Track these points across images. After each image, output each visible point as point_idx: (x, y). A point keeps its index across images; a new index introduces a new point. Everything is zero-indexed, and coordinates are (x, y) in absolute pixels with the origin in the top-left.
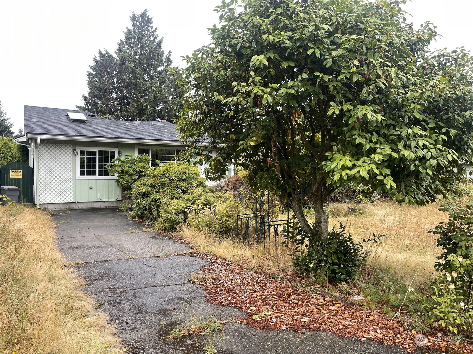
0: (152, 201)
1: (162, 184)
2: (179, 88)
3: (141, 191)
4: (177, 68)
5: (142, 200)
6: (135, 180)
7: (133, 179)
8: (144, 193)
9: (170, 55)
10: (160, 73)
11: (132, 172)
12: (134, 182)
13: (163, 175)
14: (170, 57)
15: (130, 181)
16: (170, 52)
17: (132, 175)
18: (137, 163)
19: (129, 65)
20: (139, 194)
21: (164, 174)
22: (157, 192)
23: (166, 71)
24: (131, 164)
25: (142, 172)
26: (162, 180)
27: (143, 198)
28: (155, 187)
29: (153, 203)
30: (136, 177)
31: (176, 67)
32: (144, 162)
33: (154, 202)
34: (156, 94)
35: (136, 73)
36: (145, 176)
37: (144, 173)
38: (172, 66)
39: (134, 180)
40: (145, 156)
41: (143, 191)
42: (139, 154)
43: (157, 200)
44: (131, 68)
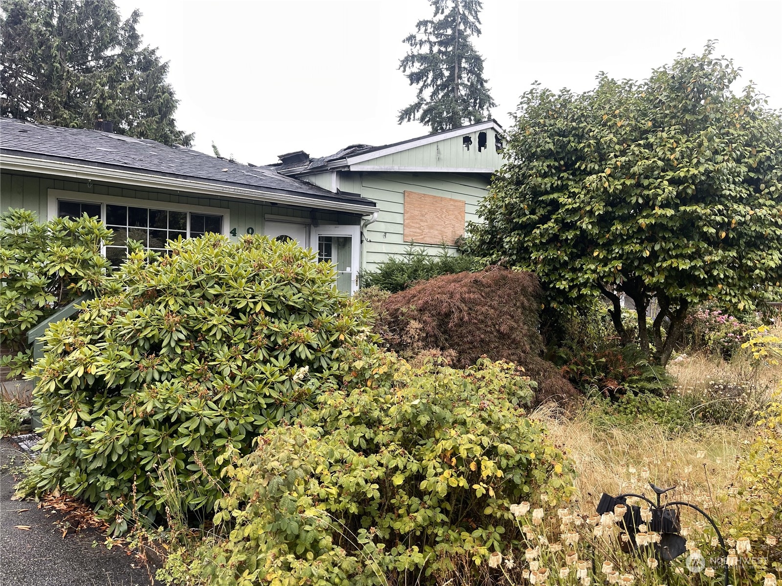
0: (145, 423)
1: (194, 335)
2: (157, 97)
3: (80, 371)
4: (153, 52)
5: (86, 417)
6: (46, 313)
7: (37, 307)
8: (100, 380)
9: (135, 21)
10: (109, 61)
11: (33, 279)
12: (41, 319)
13: (191, 288)
14: (136, 26)
15: (25, 314)
16: (136, 15)
17: (35, 290)
18: (55, 247)
19: (33, 27)
20: (68, 386)
21: (198, 286)
22: (171, 375)
23: (125, 58)
24: (29, 250)
25: (76, 279)
26: (192, 311)
27: (91, 403)
28: (155, 348)
29: (150, 434)
30: (51, 300)
31: (151, 48)
32: (85, 244)
33: (160, 425)
34: (104, 100)
35: (50, 47)
36: (89, 295)
37: (83, 285)
38: (140, 48)
39: (42, 309)
40: (87, 221)
41: (93, 370)
42: (61, 215)
43: (179, 421)
44: (39, 33)
